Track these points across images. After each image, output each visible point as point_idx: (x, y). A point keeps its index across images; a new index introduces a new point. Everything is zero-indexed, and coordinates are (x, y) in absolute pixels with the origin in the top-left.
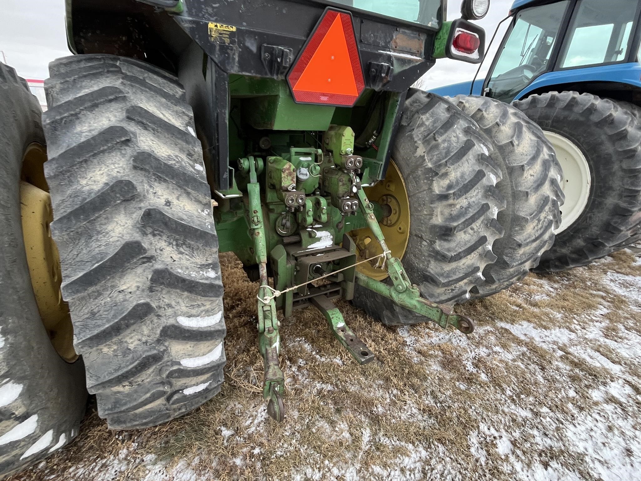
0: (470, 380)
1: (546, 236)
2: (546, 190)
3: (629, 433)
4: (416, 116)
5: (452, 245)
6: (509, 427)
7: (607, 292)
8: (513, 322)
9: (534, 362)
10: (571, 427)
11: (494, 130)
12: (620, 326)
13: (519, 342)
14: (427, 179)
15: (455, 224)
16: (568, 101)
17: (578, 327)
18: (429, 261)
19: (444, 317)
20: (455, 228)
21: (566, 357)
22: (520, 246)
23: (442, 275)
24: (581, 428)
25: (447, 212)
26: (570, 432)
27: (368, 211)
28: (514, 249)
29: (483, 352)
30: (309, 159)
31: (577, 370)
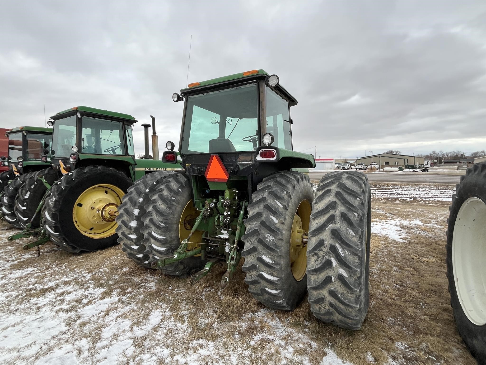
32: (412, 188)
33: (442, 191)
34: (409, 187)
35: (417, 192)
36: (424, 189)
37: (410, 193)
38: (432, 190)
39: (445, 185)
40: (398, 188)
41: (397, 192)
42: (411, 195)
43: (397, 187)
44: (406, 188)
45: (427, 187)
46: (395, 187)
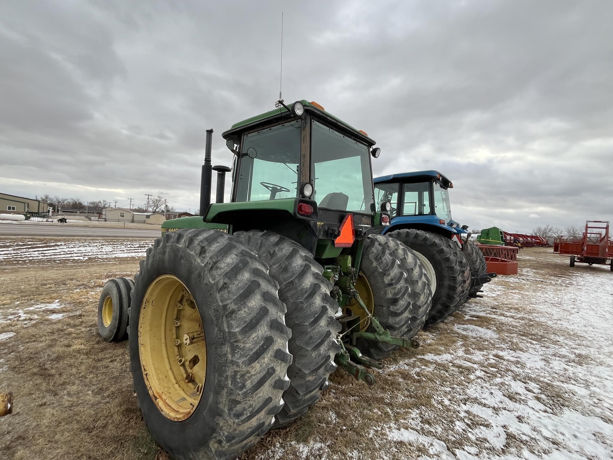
0: (419, 381)
1: (429, 302)
2: (424, 279)
3: (490, 387)
4: (369, 248)
5: (398, 307)
6: (445, 395)
7: (458, 334)
8: (423, 355)
9: (442, 370)
10: (468, 390)
11: (396, 252)
12: (470, 348)
13: (431, 363)
14: (381, 277)
15: (398, 297)
16: (414, 234)
17: (453, 352)
18: (388, 317)
19: (405, 342)
20: (399, 298)
21: (454, 365)
22: (420, 307)
23: (396, 324)
24: (472, 390)
25: (393, 291)
26: (468, 391)
27: (357, 294)
28: (418, 309)
29: (418, 370)
30: (331, 270)
31: (461, 369)
32: (80, 244)
33: (115, 247)
34: (76, 243)
35: (88, 249)
36: (95, 245)
37: (80, 251)
38: (104, 245)
39: (115, 239)
40: (61, 245)
41: (63, 250)
42: (82, 253)
43: (60, 243)
44: (73, 244)
45: (97, 243)
46: (57, 244)
